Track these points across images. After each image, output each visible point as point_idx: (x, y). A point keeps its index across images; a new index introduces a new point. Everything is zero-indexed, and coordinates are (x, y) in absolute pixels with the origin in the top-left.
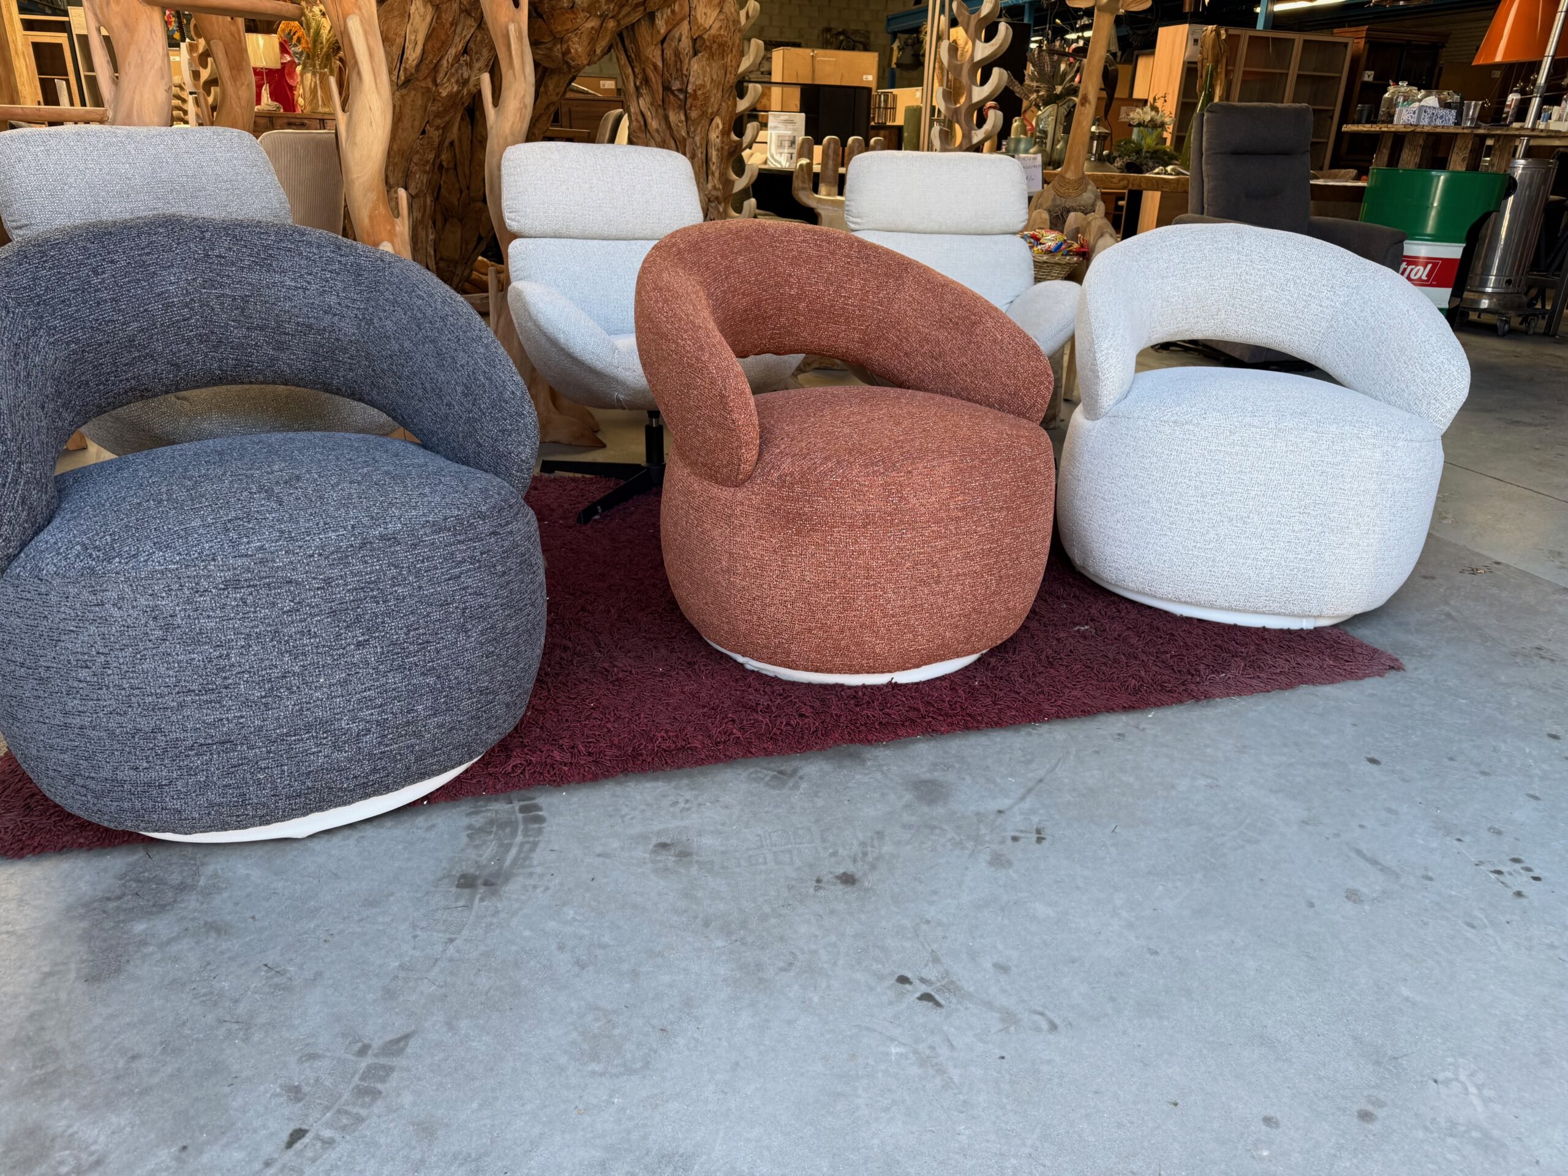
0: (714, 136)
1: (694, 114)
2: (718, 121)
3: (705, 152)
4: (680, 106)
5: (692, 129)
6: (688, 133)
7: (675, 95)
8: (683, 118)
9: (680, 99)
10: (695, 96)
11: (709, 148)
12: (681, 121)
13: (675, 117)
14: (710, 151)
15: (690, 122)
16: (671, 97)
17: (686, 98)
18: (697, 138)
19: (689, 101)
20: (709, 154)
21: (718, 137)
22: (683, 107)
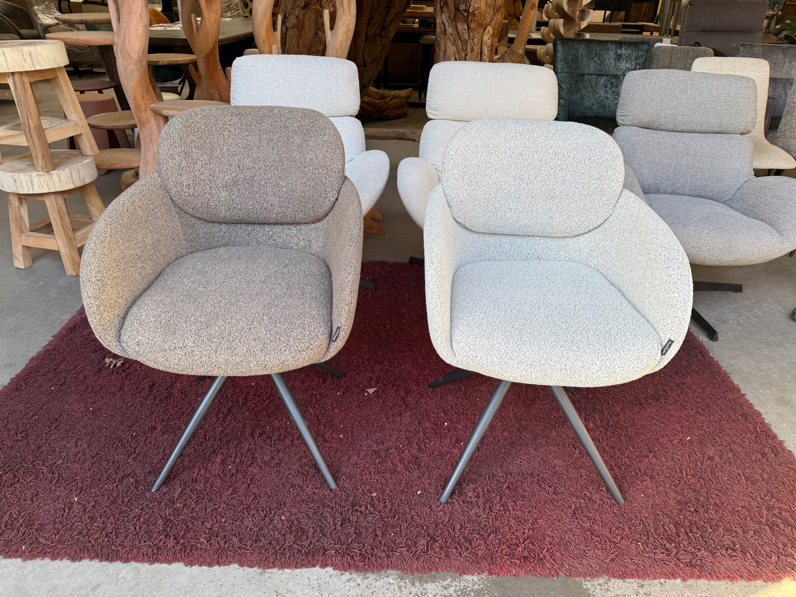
0: (487, 38)
1: (472, 25)
2: (490, 28)
3: (480, 48)
4: (465, 20)
5: (472, 34)
6: (469, 37)
7: (461, 13)
8: (466, 28)
9: (465, 16)
10: (474, 14)
11: (483, 45)
12: (465, 30)
13: (462, 27)
14: (483, 47)
15: (470, 30)
16: (460, 14)
17: (468, 16)
18: (475, 40)
19: (470, 17)
20: (483, 49)
21: (489, 39)
22: (466, 21)
